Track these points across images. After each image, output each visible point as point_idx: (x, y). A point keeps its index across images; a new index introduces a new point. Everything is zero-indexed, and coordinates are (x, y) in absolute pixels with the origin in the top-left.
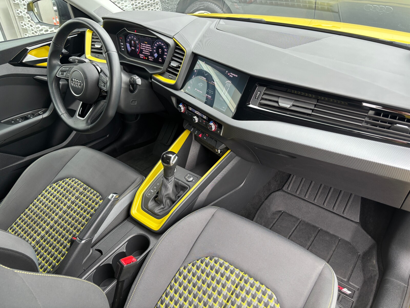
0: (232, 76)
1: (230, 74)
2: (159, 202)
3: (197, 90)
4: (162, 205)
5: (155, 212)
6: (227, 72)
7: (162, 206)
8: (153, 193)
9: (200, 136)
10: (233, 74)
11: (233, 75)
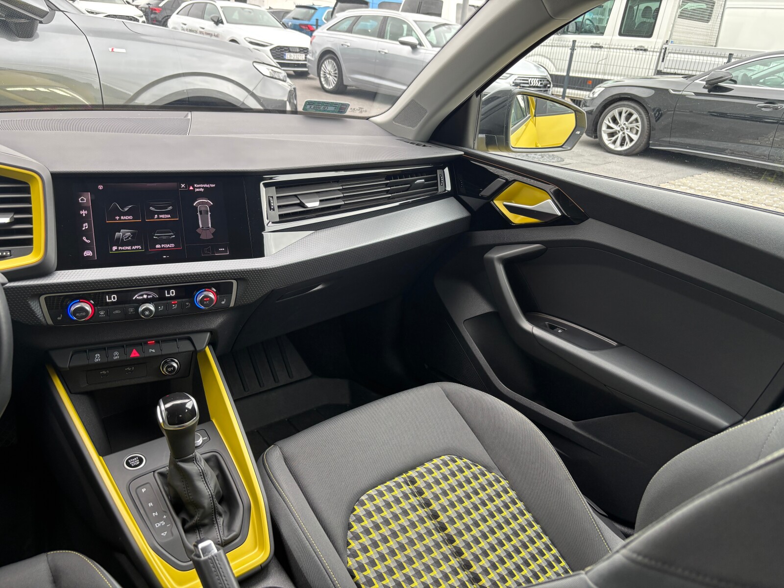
0: (202, 190)
1: (193, 187)
2: (206, 521)
3: (120, 248)
4: (218, 517)
5: (224, 538)
6: (183, 186)
7: (221, 520)
8: (166, 525)
9: (135, 354)
10: (201, 186)
11: (203, 188)
